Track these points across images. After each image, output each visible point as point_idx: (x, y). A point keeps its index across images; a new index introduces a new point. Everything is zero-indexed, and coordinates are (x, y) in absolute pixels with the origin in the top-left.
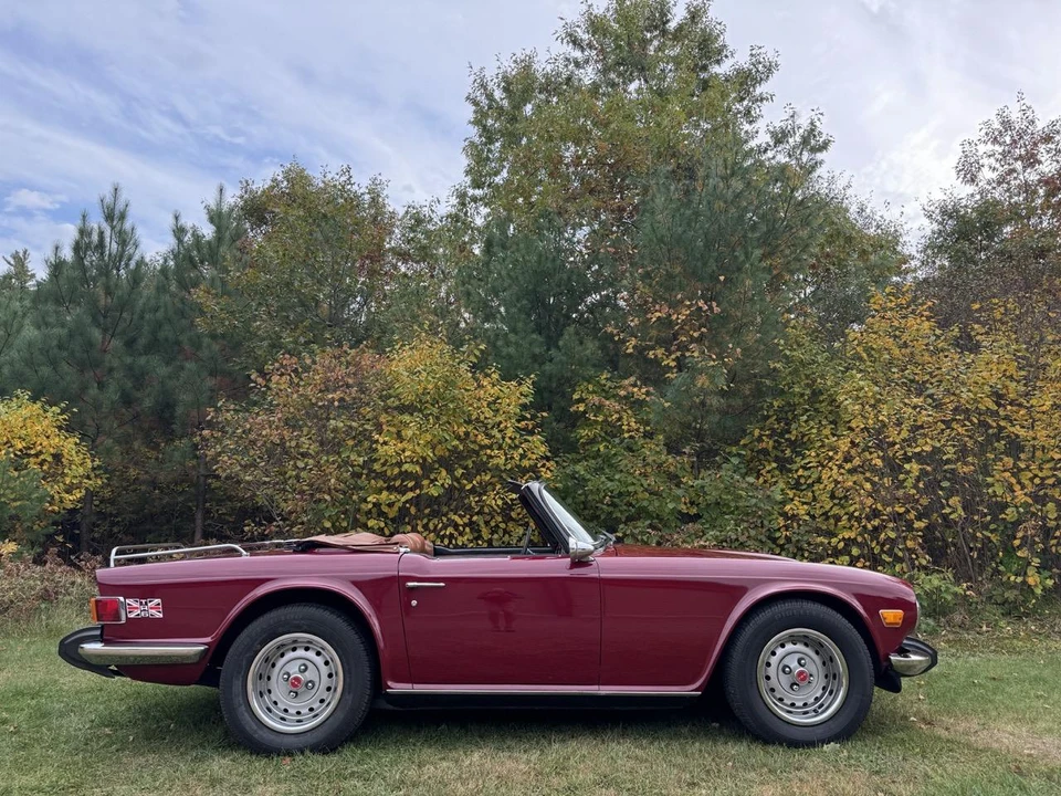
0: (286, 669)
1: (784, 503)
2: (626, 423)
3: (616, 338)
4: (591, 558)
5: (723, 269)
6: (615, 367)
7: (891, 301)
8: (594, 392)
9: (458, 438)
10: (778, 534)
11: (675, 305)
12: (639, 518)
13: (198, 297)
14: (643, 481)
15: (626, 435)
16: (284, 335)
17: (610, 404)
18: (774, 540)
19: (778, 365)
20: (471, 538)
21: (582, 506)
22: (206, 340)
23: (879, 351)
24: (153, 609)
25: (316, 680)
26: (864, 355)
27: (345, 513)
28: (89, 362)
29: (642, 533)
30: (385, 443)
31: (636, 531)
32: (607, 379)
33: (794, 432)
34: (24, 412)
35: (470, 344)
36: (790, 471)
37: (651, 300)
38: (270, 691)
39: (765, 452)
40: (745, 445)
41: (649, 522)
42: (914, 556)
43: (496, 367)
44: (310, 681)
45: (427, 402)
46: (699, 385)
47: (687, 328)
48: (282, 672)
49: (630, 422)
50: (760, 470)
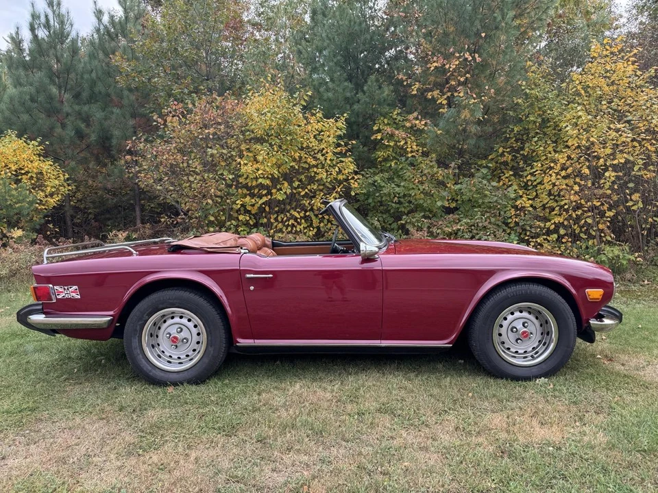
0: (168, 330)
1: (515, 199)
2: (409, 146)
3: (405, 83)
4: (376, 256)
5: (485, 27)
6: (404, 105)
7: (607, 50)
8: (388, 124)
9: (294, 160)
10: (510, 221)
11: (448, 57)
12: (416, 211)
13: (116, 61)
14: (420, 187)
15: (410, 155)
16: (174, 88)
17: (400, 133)
18: (507, 224)
19: (520, 101)
20: (306, 226)
21: (379, 204)
22: (126, 93)
23: (594, 88)
24: (73, 292)
25: (190, 338)
26: (583, 92)
27: (223, 210)
28: (52, 110)
29: (418, 221)
30: (246, 164)
31: (414, 220)
32: (398, 114)
33: (527, 149)
34: (14, 145)
35: (300, 91)
36: (522, 176)
37: (430, 53)
38: (159, 345)
39: (506, 163)
40: (492, 159)
41: (423, 214)
42: (603, 235)
43: (320, 108)
44: (185, 338)
45: (272, 135)
46: (463, 117)
47: (456, 74)
48: (166, 333)
49: (412, 146)
50: (500, 177)
